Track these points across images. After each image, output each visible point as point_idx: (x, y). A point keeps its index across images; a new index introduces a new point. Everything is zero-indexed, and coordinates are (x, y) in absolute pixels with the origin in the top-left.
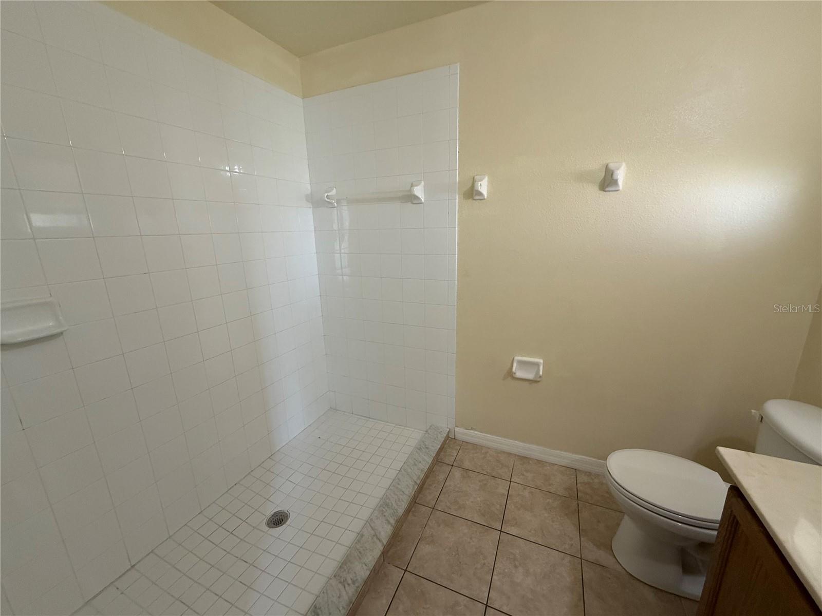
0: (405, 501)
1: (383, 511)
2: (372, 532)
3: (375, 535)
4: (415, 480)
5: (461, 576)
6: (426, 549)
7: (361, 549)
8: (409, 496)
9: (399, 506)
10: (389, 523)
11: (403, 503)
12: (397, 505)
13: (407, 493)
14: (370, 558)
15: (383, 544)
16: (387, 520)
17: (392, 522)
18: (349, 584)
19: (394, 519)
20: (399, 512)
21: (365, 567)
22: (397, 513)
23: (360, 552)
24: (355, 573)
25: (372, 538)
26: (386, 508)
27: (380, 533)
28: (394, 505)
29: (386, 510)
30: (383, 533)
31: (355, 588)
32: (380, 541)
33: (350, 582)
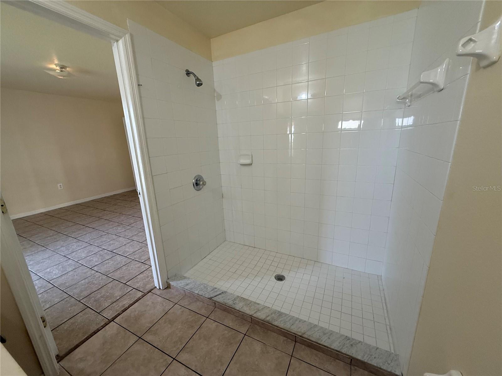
0: (285, 326)
1: (275, 313)
2: (261, 308)
3: (259, 310)
4: (306, 333)
5: (238, 370)
6: (258, 347)
7: (250, 305)
8: (289, 329)
9: (280, 322)
10: (267, 317)
11: (283, 324)
12: (281, 321)
13: (292, 327)
14: (245, 309)
15: (253, 314)
16: (269, 316)
17: (268, 319)
18: (233, 302)
19: (269, 320)
20: (275, 322)
21: (240, 308)
22: (275, 321)
23: (249, 304)
24: (238, 303)
25: (256, 309)
26: (278, 315)
27: (260, 312)
28: (281, 319)
29: (276, 315)
30: (260, 314)
31: (231, 304)
32: (255, 313)
33: (234, 302)
